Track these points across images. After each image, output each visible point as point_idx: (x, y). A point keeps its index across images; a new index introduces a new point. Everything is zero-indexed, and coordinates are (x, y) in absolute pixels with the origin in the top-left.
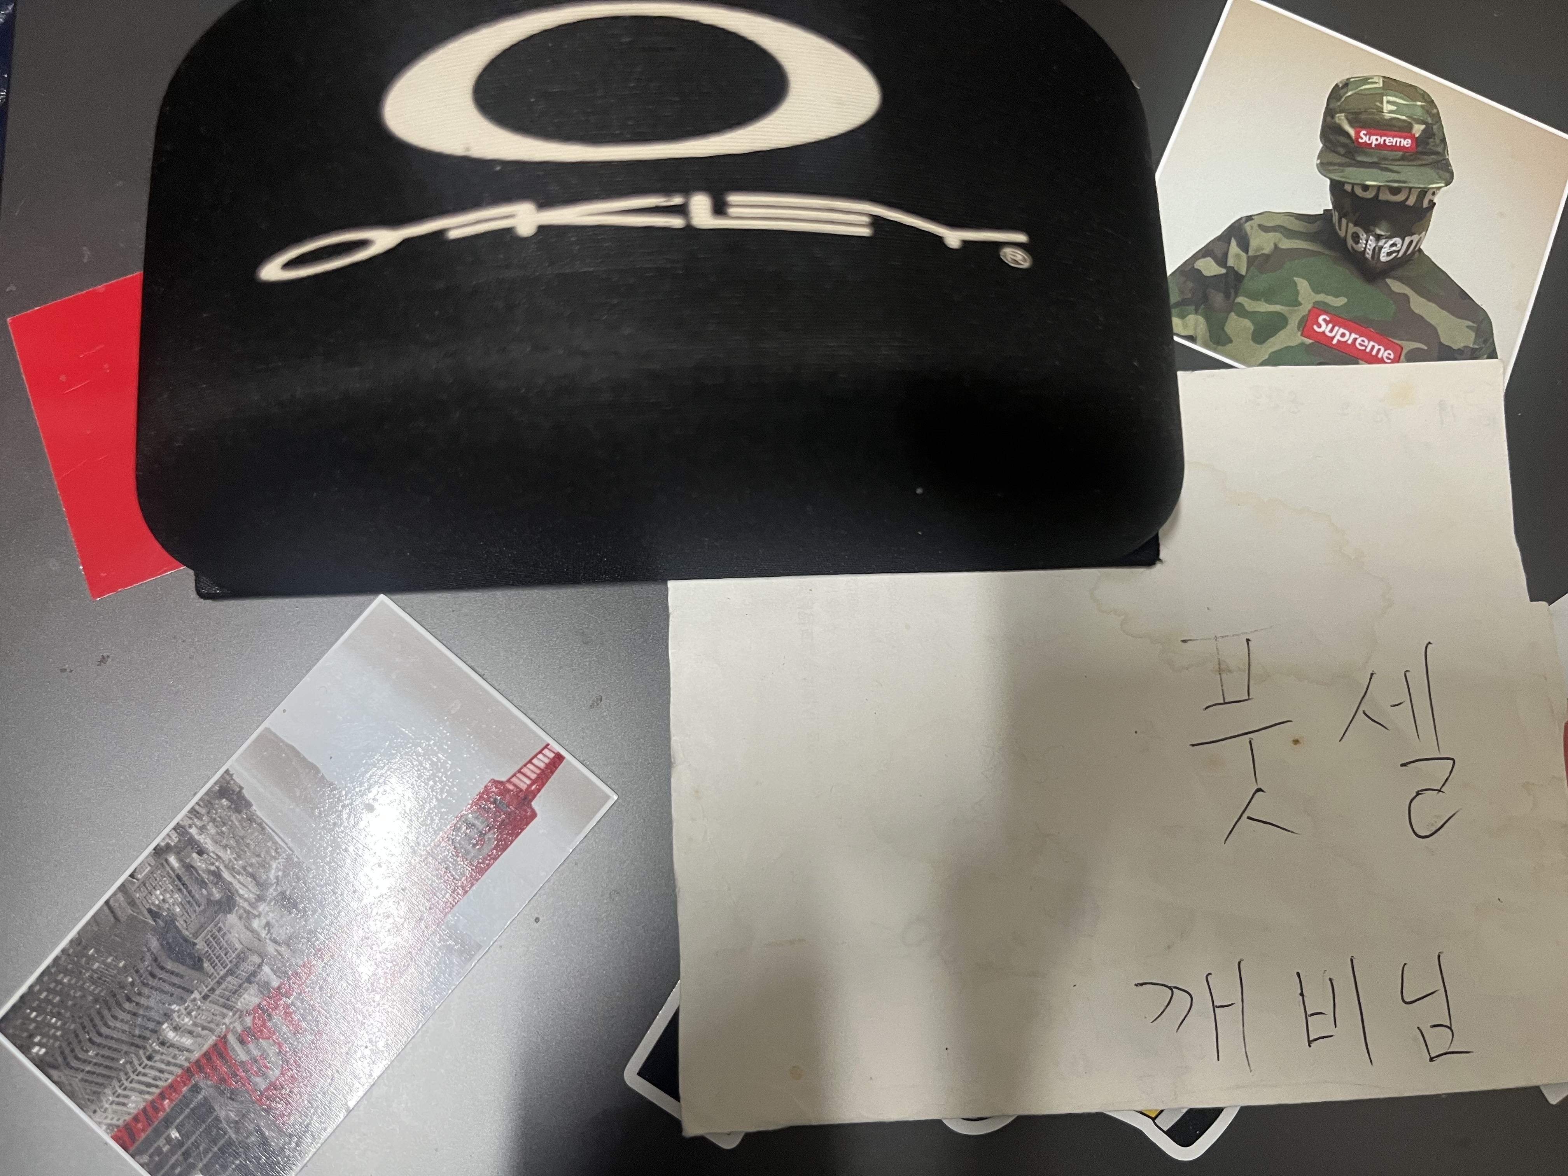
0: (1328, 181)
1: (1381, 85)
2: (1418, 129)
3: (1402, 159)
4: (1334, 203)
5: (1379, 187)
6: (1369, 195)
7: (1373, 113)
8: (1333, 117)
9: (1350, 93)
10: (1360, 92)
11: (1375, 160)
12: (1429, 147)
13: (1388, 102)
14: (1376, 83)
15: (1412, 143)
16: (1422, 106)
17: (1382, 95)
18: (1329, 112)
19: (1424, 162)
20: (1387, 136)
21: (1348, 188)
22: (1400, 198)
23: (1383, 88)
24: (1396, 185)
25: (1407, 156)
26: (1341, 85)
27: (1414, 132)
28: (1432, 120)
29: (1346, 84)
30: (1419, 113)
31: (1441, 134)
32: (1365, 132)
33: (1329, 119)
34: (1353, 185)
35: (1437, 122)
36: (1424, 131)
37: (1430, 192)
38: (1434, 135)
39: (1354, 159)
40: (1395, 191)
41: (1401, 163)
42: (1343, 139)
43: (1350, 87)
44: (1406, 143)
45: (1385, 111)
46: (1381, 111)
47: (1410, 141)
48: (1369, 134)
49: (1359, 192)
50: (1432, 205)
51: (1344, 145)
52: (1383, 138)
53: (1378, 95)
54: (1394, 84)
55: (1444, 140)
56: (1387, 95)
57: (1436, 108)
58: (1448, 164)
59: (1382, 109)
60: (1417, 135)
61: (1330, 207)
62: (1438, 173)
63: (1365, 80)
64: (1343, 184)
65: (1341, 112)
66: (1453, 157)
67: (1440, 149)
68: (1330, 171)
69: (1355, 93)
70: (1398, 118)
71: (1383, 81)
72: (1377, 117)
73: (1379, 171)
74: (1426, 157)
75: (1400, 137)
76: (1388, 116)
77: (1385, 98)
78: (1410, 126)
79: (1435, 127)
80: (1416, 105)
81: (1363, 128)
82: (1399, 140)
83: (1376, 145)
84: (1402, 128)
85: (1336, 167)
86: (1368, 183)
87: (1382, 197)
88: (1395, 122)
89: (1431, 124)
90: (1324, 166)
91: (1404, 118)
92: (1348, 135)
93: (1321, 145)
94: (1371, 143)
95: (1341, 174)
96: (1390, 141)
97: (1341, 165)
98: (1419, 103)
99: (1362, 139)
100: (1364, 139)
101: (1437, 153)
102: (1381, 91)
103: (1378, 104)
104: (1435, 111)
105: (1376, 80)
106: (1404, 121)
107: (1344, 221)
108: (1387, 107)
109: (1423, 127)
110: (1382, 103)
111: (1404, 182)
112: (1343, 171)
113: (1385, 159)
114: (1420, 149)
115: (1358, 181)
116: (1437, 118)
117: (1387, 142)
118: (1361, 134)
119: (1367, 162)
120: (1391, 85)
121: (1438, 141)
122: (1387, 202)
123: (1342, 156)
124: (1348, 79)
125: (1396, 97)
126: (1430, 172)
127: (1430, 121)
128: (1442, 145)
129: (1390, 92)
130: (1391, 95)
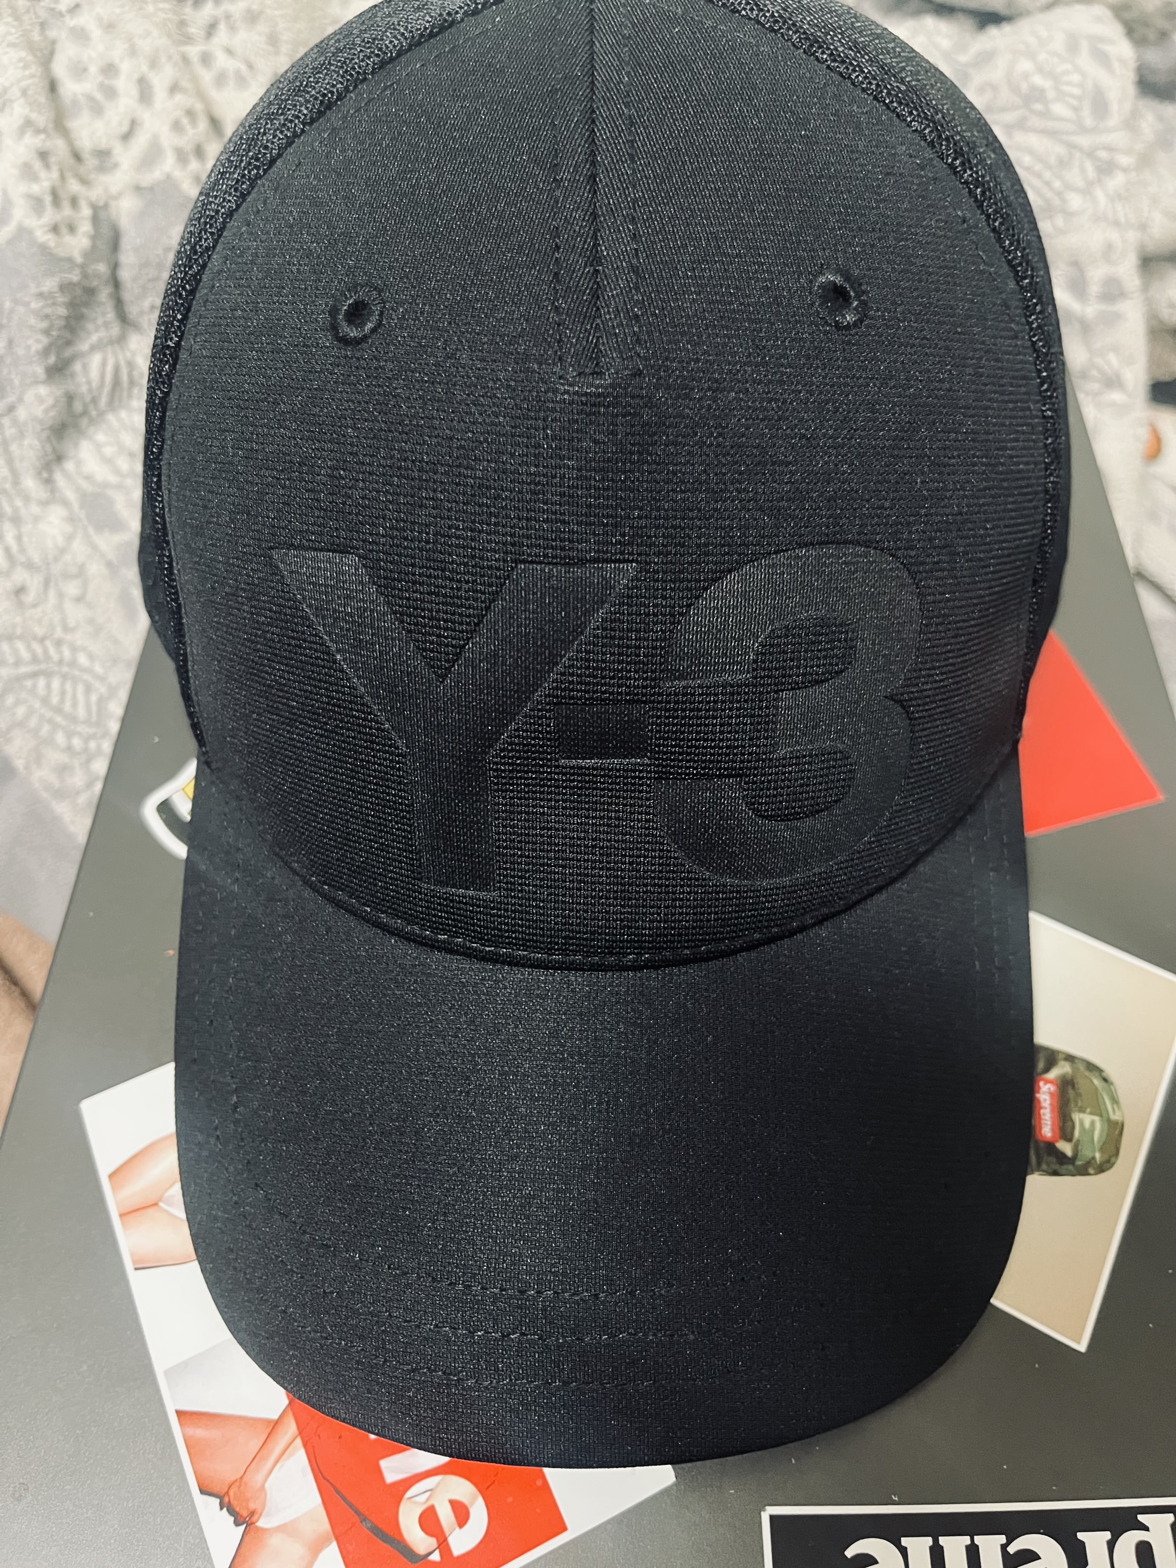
2: (1066, 1148)
7: (1076, 1102)
8: (1065, 1060)
9: (1096, 1082)
10: (1099, 1094)
12: (1046, 1155)
13: (1093, 1123)
15: (1045, 1137)
16: (1094, 1158)
17: (1100, 1116)
18: (1070, 1058)
20: (1051, 1112)
26: (1105, 1075)
27: (1061, 1142)
28: (1079, 1166)
29: (1107, 1081)
30: (1086, 1153)
31: (1064, 1172)
32: (1053, 1090)
33: (1062, 1056)
35: (1078, 1171)
36: (1063, 1155)
38: (1061, 1164)
43: (1104, 1084)
44: (1047, 1131)
45: (1081, 1115)
46: (1082, 1110)
47: (1049, 1135)
48: (1052, 1095)
52: (1047, 1107)
53: (1099, 1111)
54: (1117, 1132)
55: (1055, 1173)
56: (1101, 1121)
57: (1096, 1174)
59: (1084, 1113)
60: (1058, 1145)
63: (1115, 1101)
65: (1072, 1069)
67: (1044, 1167)
69: (1096, 1089)
70: (1074, 1128)
72: (1073, 1105)
75: (1052, 1126)
76: (1076, 1117)
77: (1097, 1118)
78: (1068, 1140)
79: (1071, 1167)
80: (1094, 1151)
81: (1058, 1089)
82: (1049, 1124)
84: (1064, 1129)
88: (1069, 1123)
89: (1074, 1164)
91: (1077, 1134)
92: (1047, 1071)
96: (1046, 1114)
98: (1098, 1156)
99: (1045, 1086)
101: (1039, 1164)
102: (1105, 1116)
103: (1088, 1109)
104: (1091, 1171)
105: (1118, 1113)
106: (1073, 1135)
108: (1086, 1118)
109: (1069, 1153)
110: (1090, 1114)
114: (1042, 1145)
116: (1083, 1172)
118: (1049, 1086)
121: (1054, 1167)
124: (1112, 1084)
125: (1102, 1131)
127: (1079, 1163)
128: (1050, 1171)
129: (1106, 1125)
130: (1102, 1126)
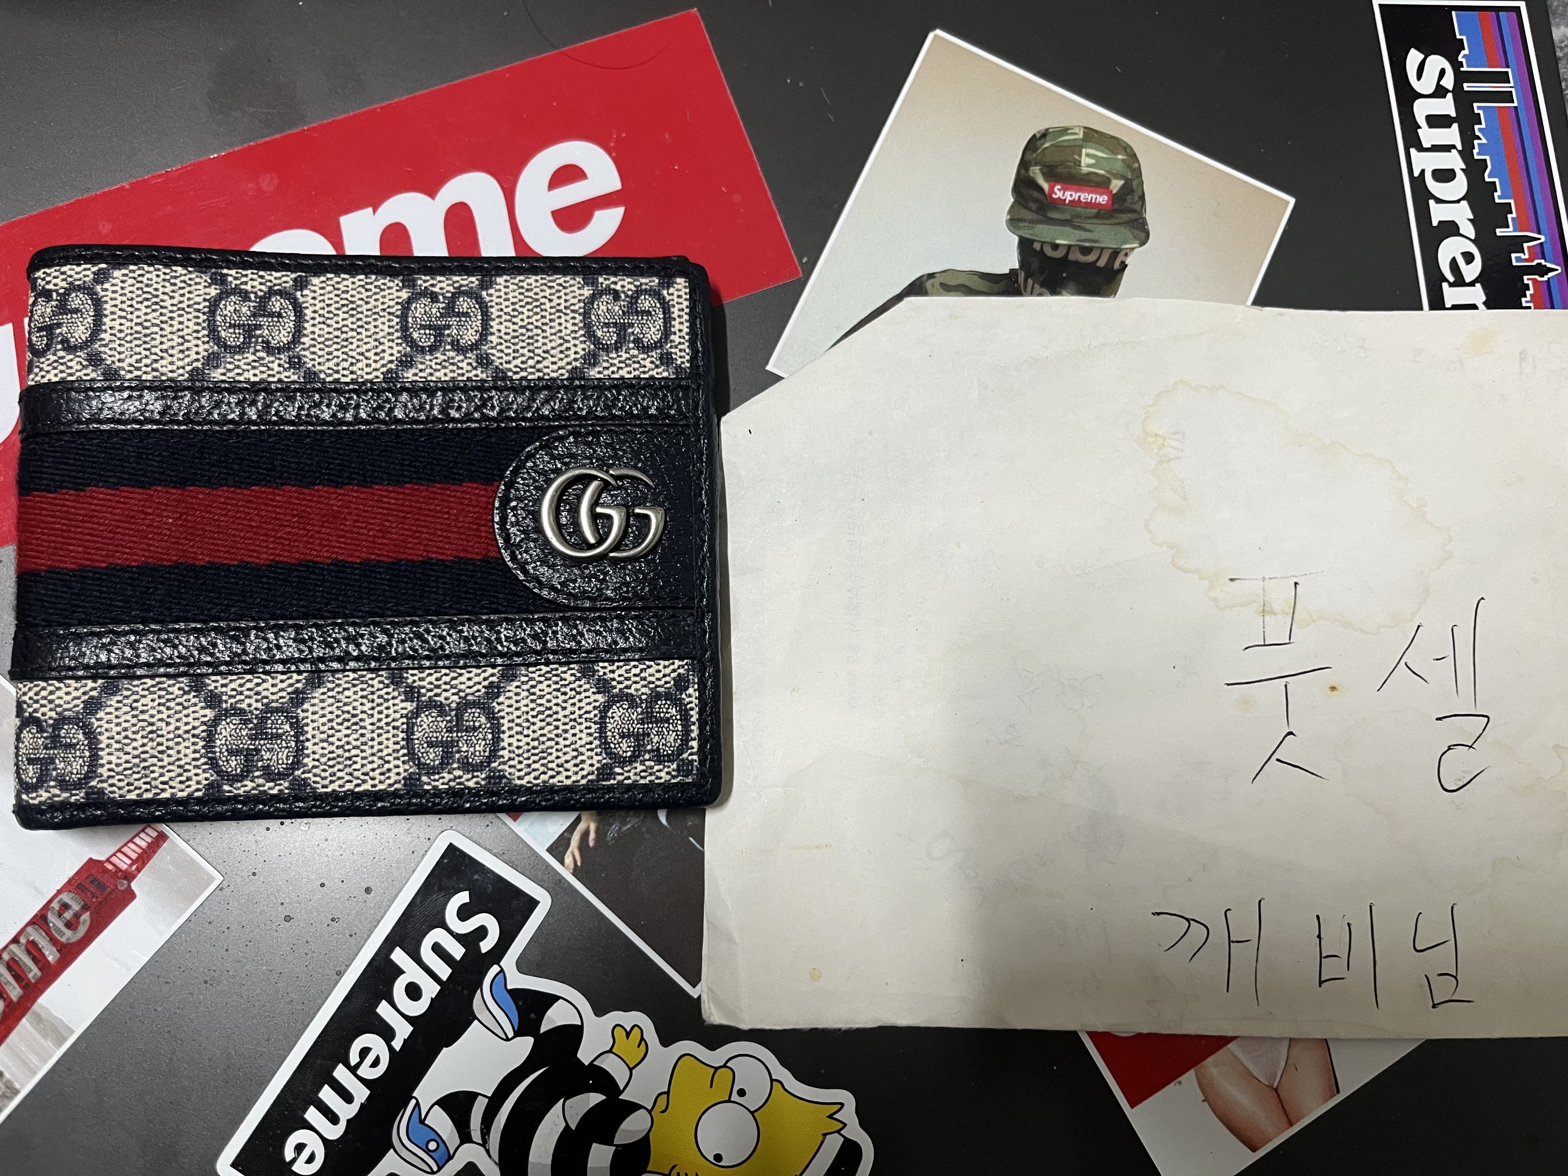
0: (1016, 239)
1: (1081, 136)
2: (1116, 185)
3: (1097, 216)
4: (1022, 263)
5: (1070, 246)
6: (1059, 254)
7: (1070, 167)
8: (1027, 170)
9: (1047, 145)
10: (1058, 144)
11: (1068, 217)
12: (1126, 204)
14: (1076, 134)
15: (1108, 201)
16: (1123, 160)
17: (1081, 147)
18: (1024, 164)
19: (1121, 221)
20: (1083, 192)
21: (1037, 246)
22: (1091, 258)
23: (1083, 140)
24: (1087, 244)
25: (1102, 214)
26: (1038, 136)
27: (1111, 187)
28: (1132, 175)
29: (1044, 135)
30: (1119, 167)
31: (1140, 190)
32: (1059, 187)
33: (1023, 172)
34: (1043, 243)
35: (1137, 177)
36: (1122, 187)
37: (1123, 253)
38: (1133, 191)
39: (1046, 216)
40: (1086, 251)
41: (1095, 221)
42: (1036, 194)
43: (1048, 137)
44: (1102, 199)
45: (1083, 164)
46: (1078, 164)
47: (1106, 198)
48: (1064, 189)
49: (1048, 251)
50: (1124, 266)
51: (1036, 201)
52: (1078, 194)
53: (1076, 148)
54: (1096, 135)
55: (1142, 197)
56: (1086, 148)
57: (1138, 161)
58: (1144, 223)
59: (1080, 162)
60: (1114, 191)
61: (1016, 266)
62: (1132, 233)
63: (1065, 131)
64: (1032, 242)
65: (1036, 165)
66: (1151, 215)
67: (1137, 207)
68: (1019, 228)
69: (1052, 145)
70: (1096, 173)
71: (1084, 132)
72: (1073, 171)
73: (1071, 230)
74: (1122, 216)
75: (1096, 193)
76: (1085, 170)
77: (1084, 151)
78: (1109, 181)
79: (1135, 184)
80: (1117, 159)
81: (1057, 182)
82: (1094, 196)
83: (1070, 201)
84: (1099, 183)
85: (1026, 224)
86: (1058, 242)
87: (1071, 257)
88: (1092, 177)
89: (1131, 180)
90: (1014, 222)
91: (1102, 172)
92: (1041, 189)
93: (1012, 200)
94: (1065, 200)
95: (1031, 232)
96: (1086, 197)
97: (1031, 221)
98: (1120, 157)
99: (1056, 194)
100: (1058, 194)
101: (1134, 211)
102: (1081, 143)
103: (1076, 157)
104: (1136, 165)
105: (1076, 130)
106: (1103, 176)
107: (1030, 282)
108: (1085, 161)
109: (1121, 182)
110: (1080, 156)
111: (1096, 241)
112: (1033, 228)
113: (1078, 216)
114: (1116, 206)
115: (1048, 240)
116: (1138, 173)
117: (1082, 199)
118: (1056, 189)
119: (1059, 220)
120: (1092, 136)
121: (1136, 198)
122: (1077, 263)
123: (1033, 212)
124: (1047, 130)
125: (1096, 149)
126: (1124, 231)
127: (1129, 176)
128: (1140, 203)
129: (1089, 144)
130: (1091, 148)
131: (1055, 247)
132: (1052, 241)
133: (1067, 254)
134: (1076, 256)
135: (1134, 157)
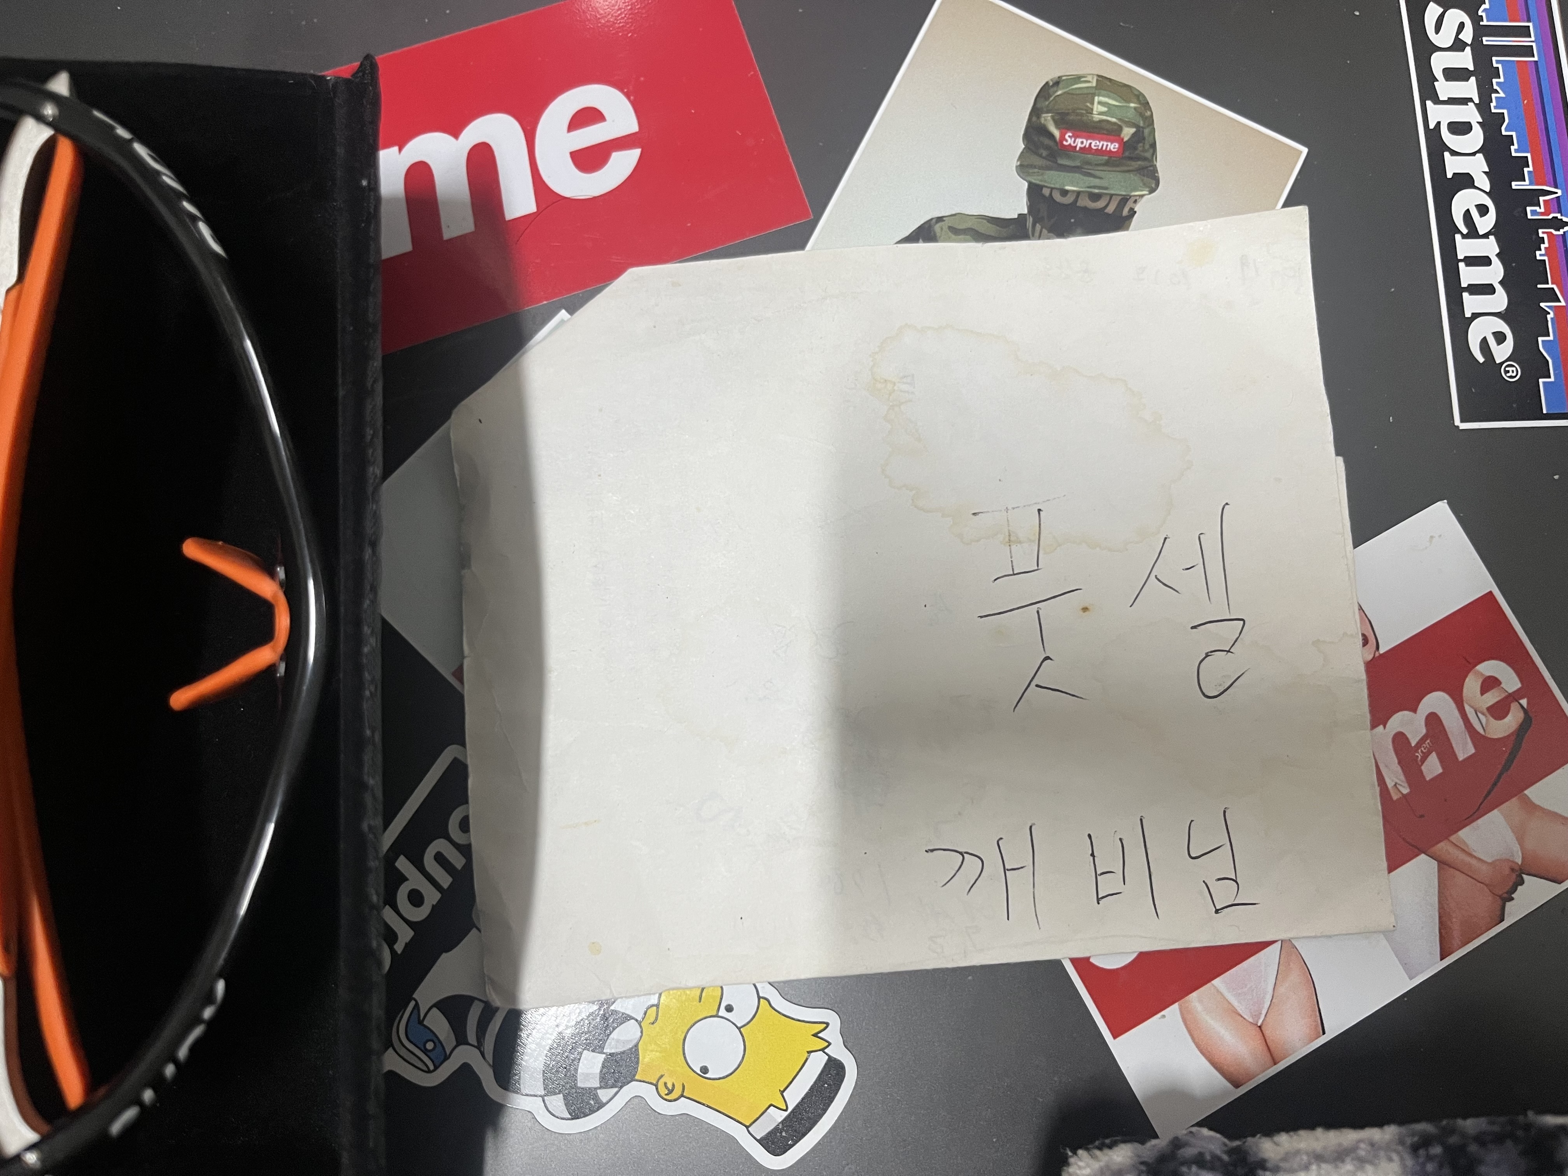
0: (1026, 184)
1: (1094, 84)
2: (1128, 133)
3: (1107, 164)
4: (1030, 208)
5: (1078, 193)
6: (1068, 200)
7: (1082, 115)
8: (1039, 117)
9: (1059, 93)
10: (1071, 92)
11: (1078, 163)
12: (1136, 152)
13: (1100, 103)
14: (1089, 82)
15: (1119, 148)
16: (1135, 108)
17: (1094, 95)
18: (1036, 112)
19: (1131, 168)
20: (1094, 139)
21: (1046, 192)
22: (1100, 204)
23: (1096, 88)
24: (1097, 191)
25: (1112, 161)
26: (1051, 84)
27: (1122, 135)
28: (1144, 123)
29: (1057, 83)
30: (1131, 115)
31: (1152, 137)
32: (1071, 134)
33: (1034, 119)
34: (1052, 189)
35: (1148, 126)
36: (1134, 135)
37: (1133, 199)
38: (1144, 139)
39: (1056, 163)
40: (1095, 197)
41: (1105, 168)
42: (1047, 141)
43: (1061, 85)
44: (1113, 147)
45: (1095, 112)
46: (1090, 111)
47: (1117, 145)
48: (1075, 136)
49: (1057, 197)
50: (1133, 212)
51: (1047, 148)
52: (1089, 141)
53: (1089, 95)
54: (1109, 83)
55: (1153, 146)
56: (1099, 96)
57: (1151, 110)
58: (1155, 171)
59: (1092, 109)
60: (1126, 139)
61: (1025, 211)
62: (1142, 180)
63: (1078, 79)
64: (1041, 187)
65: (1047, 112)
66: (1161, 164)
67: (1148, 155)
68: (1029, 174)
69: (1065, 93)
70: (1108, 121)
71: (1097, 80)
72: (1085, 118)
73: (1081, 177)
74: (1133, 163)
75: (1107, 141)
76: (1097, 118)
77: (1096, 98)
78: (1120, 129)
79: (1146, 131)
80: (1129, 107)
81: (1068, 130)
82: (1105, 143)
83: (1080, 148)
84: (1110, 131)
85: (1036, 170)
86: (1068, 188)
87: (1080, 203)
88: (1103, 125)
89: (1142, 127)
90: (1023, 168)
91: (1114, 120)
92: (1051, 136)
93: (1024, 146)
94: (1076, 147)
95: (1040, 178)
96: (1096, 144)
97: (1041, 168)
98: (1132, 105)
99: (1067, 141)
100: (1069, 141)
101: (1145, 159)
102: (1093, 91)
103: (1088, 104)
104: (1149, 113)
105: (1089, 78)
106: (1115, 124)
107: (1038, 227)
108: (1097, 108)
109: (1133, 130)
110: (1093, 104)
111: (1106, 188)
112: (1042, 174)
113: (1088, 163)
114: (1127, 154)
115: (1057, 186)
116: (1150, 121)
117: (1093, 146)
118: (1067, 137)
119: (1068, 166)
120: (1105, 84)
121: (1147, 146)
122: (1085, 209)
123: (1044, 158)
124: (1060, 78)
125: (1109, 97)
126: (1134, 178)
127: (1141, 124)
128: (1151, 151)
129: (1103, 92)
130: (1104, 96)
131: (1065, 193)
132: (1062, 187)
133: (1076, 201)
134: (1084, 202)
135: (1146, 105)
